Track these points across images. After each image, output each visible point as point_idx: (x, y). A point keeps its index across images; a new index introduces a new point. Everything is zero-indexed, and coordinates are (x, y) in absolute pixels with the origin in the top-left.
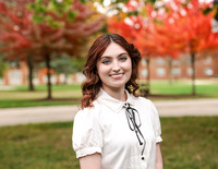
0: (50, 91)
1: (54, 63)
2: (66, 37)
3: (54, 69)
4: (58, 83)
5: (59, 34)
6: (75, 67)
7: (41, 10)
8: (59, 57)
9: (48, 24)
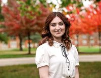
1: (32, 37)
2: (37, 24)
3: (32, 40)
4: (34, 47)
7: (25, 10)
8: (34, 34)
9: (28, 17)
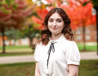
0: (4, 49)
1: (7, 33)
2: (13, 18)
4: (10, 45)
5: (9, 17)
6: (19, 36)
9: (2, 11)
